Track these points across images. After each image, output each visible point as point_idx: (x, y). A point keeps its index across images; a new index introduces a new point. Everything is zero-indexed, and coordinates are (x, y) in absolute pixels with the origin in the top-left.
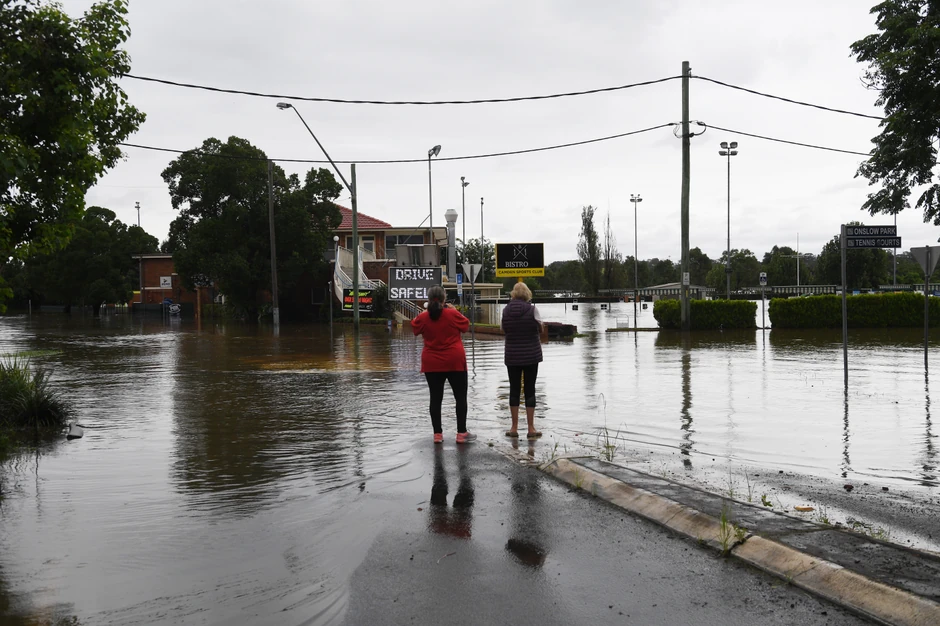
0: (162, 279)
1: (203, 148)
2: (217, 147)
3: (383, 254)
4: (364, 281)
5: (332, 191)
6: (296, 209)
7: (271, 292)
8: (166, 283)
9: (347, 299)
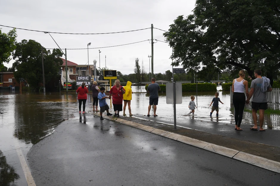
0: (9, 79)
1: (22, 42)
2: (26, 42)
3: (75, 72)
4: (69, 80)
5: (60, 55)
6: (50, 60)
7: (43, 83)
8: (10, 80)
9: (65, 85)
